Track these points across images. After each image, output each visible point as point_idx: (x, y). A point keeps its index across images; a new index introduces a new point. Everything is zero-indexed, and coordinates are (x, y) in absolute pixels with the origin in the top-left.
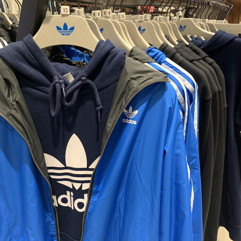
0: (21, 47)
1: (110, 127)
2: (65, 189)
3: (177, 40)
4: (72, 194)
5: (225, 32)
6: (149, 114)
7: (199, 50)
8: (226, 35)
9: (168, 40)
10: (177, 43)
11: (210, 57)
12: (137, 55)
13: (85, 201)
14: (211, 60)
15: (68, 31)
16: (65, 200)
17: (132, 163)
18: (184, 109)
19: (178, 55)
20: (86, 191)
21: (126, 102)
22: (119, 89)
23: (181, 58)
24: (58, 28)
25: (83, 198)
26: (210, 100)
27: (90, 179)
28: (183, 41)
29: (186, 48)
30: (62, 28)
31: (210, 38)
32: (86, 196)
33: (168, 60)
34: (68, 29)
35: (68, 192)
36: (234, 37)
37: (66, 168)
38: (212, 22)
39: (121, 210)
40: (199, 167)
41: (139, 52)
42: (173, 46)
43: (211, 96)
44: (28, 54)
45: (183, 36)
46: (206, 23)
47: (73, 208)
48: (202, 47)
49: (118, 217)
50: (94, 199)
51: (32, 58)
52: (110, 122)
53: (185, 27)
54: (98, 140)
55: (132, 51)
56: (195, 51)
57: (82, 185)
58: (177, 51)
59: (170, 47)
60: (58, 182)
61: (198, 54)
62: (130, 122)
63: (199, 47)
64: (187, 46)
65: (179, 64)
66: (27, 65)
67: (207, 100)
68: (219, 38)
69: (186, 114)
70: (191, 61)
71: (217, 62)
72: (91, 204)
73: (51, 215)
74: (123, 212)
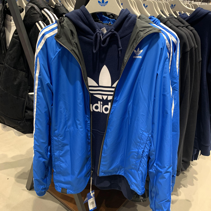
0: (79, 12)
1: (126, 59)
2: (97, 100)
3: (169, 14)
4: (102, 103)
5: (202, 9)
6: (149, 52)
7: (184, 21)
8: (203, 11)
9: (162, 13)
10: (169, 16)
11: (192, 26)
12: (143, 19)
13: (109, 107)
14: (192, 28)
15: (104, 3)
16: (97, 108)
17: (138, 83)
18: (170, 52)
20: (110, 101)
21: (136, 44)
22: (132, 37)
23: (170, 24)
24: (99, 2)
25: (108, 105)
26: (188, 51)
27: (112, 93)
28: (173, 15)
29: (175, 19)
30: (101, 2)
32: (110, 103)
33: (161, 24)
34: (105, 2)
35: (99, 102)
36: (208, 12)
37: (99, 86)
38: (198, 3)
39: (130, 112)
40: (178, 89)
42: (166, 17)
43: (189, 49)
44: (83, 16)
45: (173, 12)
46: (192, 4)
47: (101, 112)
48: (186, 19)
49: (127, 118)
50: (115, 105)
51: (85, 19)
52: (126, 57)
53: (175, 5)
54: (118, 70)
55: (140, 16)
56: (181, 22)
57: (108, 97)
58: (168, 20)
60: (94, 95)
62: (138, 57)
63: (184, 19)
66: (82, 23)
68: (198, 13)
69: (171, 55)
70: (177, 27)
71: (195, 30)
72: (113, 108)
73: (88, 116)
74: (131, 114)
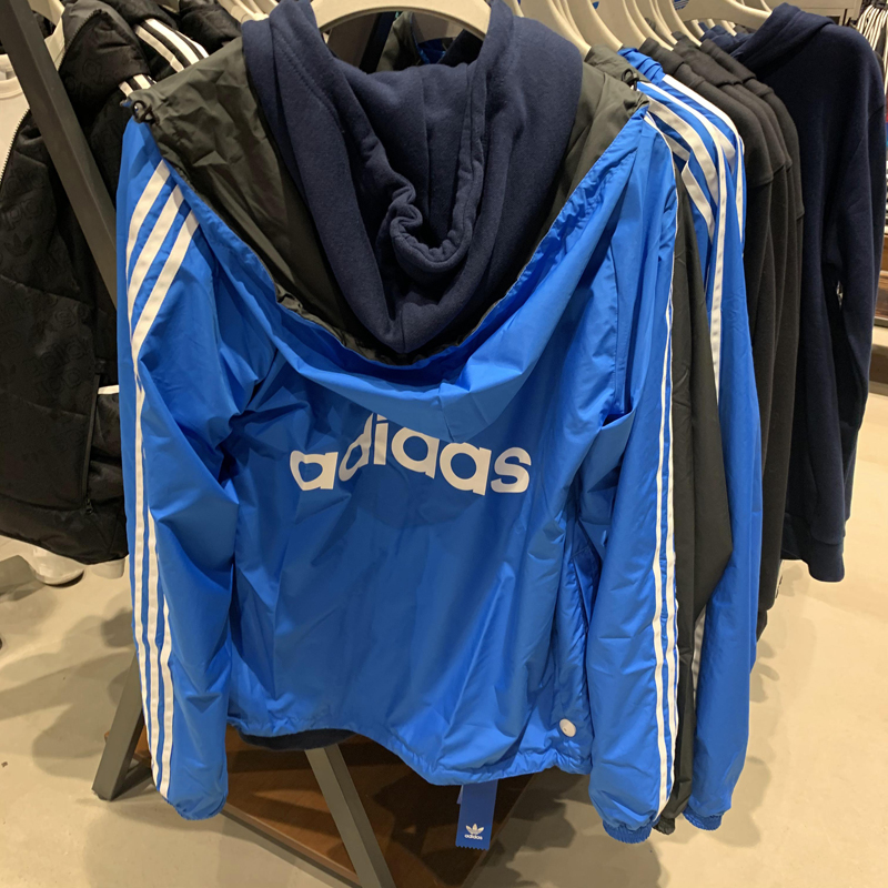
3: (671, 32)
5: (797, 9)
7: (730, 59)
8: (801, 18)
9: (654, 29)
11: (761, 81)
14: (763, 88)
19: (686, 68)
23: (695, 78)
26: (767, 185)
28: (686, 37)
31: (757, 27)
36: (821, 22)
41: (608, 57)
42: (670, 48)
43: (770, 174)
45: (684, 23)
48: (738, 52)
58: (682, 60)
59: (665, 49)
61: (729, 69)
63: (729, 52)
64: (697, 47)
65: (695, 88)
67: (761, 184)
68: (782, 25)
69: (723, 210)
70: (719, 86)
71: (777, 93)
